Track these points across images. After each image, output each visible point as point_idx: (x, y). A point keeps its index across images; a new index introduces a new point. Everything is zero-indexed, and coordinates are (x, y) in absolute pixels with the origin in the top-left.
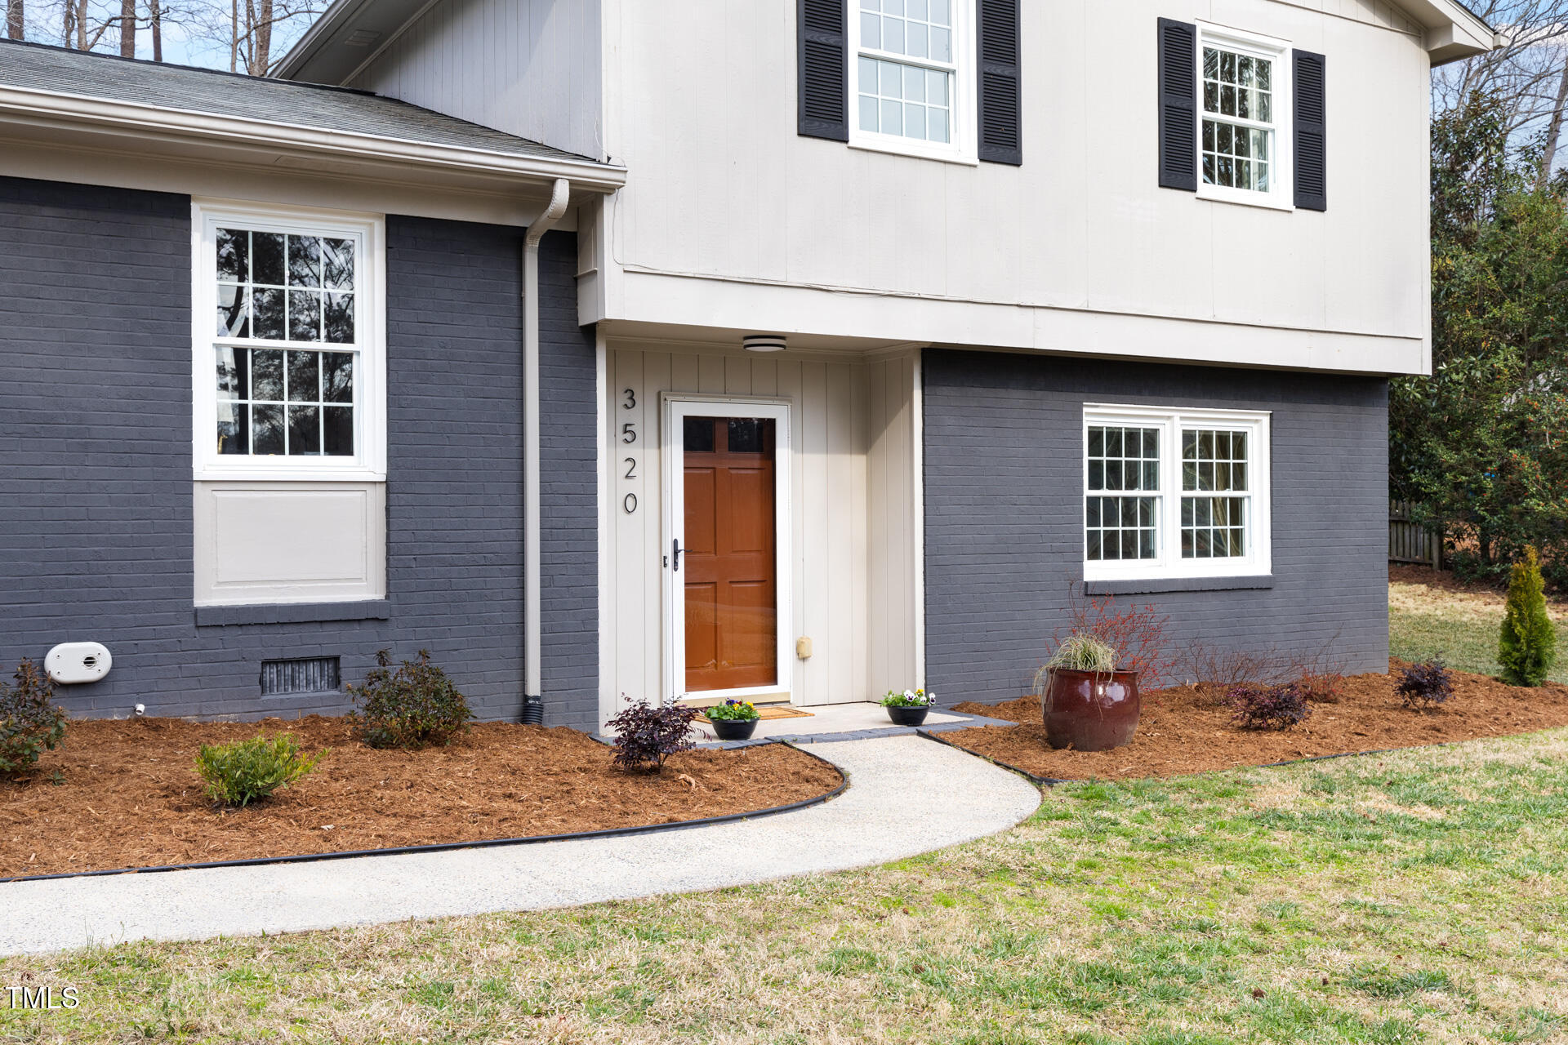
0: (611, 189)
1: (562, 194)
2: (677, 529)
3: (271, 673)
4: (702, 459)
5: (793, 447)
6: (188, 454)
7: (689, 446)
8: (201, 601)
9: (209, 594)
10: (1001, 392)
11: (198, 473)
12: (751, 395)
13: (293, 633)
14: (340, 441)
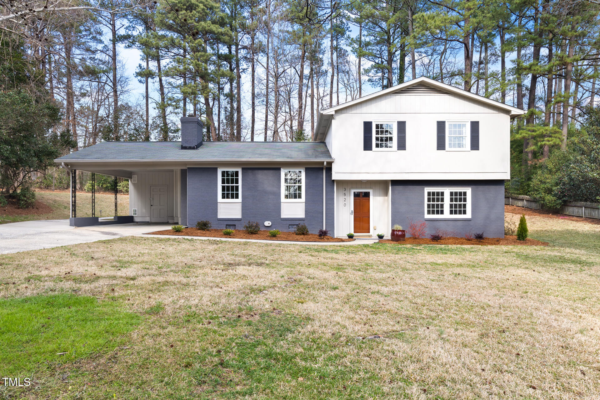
0: (333, 162)
1: (325, 163)
2: (353, 209)
3: (290, 226)
4: (357, 198)
5: (373, 196)
6: (280, 199)
7: (354, 196)
8: (282, 217)
9: (283, 216)
10: (407, 186)
11: (282, 201)
12: (366, 188)
13: (294, 221)
14: (300, 197)
